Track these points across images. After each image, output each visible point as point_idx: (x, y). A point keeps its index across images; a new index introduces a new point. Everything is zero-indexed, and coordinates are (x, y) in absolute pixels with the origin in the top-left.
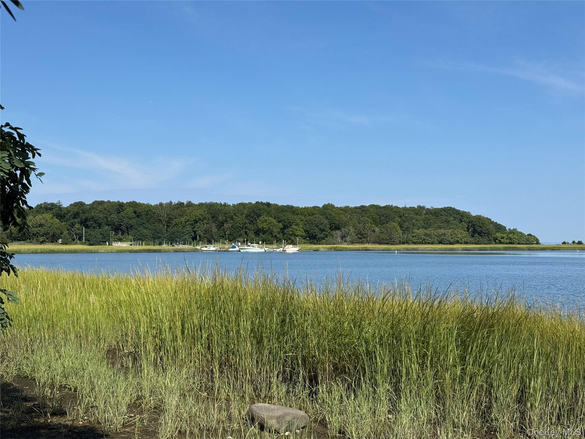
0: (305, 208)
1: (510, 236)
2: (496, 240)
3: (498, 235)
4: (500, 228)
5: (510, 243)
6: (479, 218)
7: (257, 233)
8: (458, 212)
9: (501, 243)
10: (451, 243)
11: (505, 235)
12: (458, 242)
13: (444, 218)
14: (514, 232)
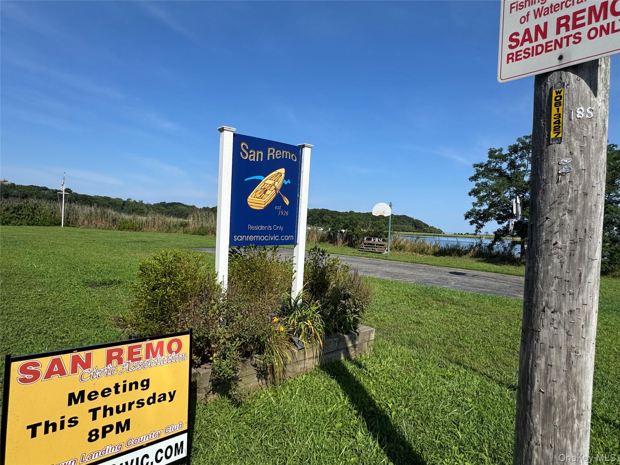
0: (343, 213)
1: (431, 229)
2: (424, 231)
3: (425, 228)
4: (426, 226)
5: (430, 233)
6: (418, 221)
7: (323, 222)
8: (408, 217)
9: (426, 232)
10: (407, 231)
11: (428, 229)
12: (410, 231)
13: (402, 220)
14: (432, 227)
